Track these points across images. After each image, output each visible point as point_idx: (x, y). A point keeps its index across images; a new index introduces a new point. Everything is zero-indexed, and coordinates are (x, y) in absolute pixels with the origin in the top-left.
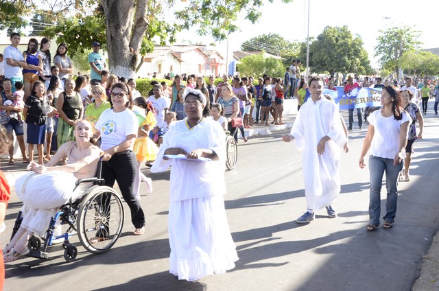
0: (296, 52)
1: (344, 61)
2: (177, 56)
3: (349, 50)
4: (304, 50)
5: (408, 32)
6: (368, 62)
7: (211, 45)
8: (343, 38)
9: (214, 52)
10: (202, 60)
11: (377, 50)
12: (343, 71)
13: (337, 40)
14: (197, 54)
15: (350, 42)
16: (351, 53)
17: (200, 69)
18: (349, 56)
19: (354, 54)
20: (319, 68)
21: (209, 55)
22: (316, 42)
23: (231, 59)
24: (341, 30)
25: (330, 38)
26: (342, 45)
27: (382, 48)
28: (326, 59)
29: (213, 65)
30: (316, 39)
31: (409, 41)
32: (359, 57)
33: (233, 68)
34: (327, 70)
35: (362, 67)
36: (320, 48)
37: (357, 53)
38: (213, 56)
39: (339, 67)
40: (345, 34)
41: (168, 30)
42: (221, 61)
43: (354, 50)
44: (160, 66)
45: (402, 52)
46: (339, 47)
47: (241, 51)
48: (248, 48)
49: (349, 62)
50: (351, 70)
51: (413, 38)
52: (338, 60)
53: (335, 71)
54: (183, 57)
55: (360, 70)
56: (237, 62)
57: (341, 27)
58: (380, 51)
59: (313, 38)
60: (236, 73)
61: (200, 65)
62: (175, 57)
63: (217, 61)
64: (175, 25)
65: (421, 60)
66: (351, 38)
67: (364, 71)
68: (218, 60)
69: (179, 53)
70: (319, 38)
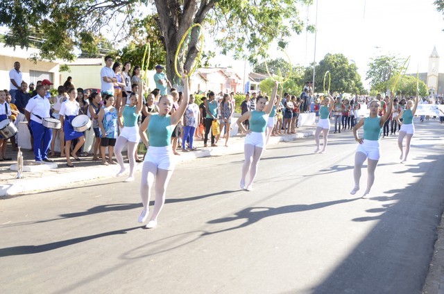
0: (301, 74)
1: (342, 83)
2: (203, 77)
3: (346, 74)
4: (308, 73)
5: (394, 59)
6: (361, 85)
7: (229, 67)
8: (342, 63)
9: (233, 74)
10: (223, 80)
11: (368, 74)
12: (339, 92)
13: (336, 65)
14: (220, 75)
15: (347, 67)
16: (348, 76)
18: (346, 78)
19: (350, 77)
21: (229, 76)
22: (318, 67)
23: (247, 80)
24: (339, 57)
25: (331, 64)
26: (340, 70)
27: (372, 72)
29: (232, 84)
30: (318, 64)
31: (395, 68)
32: (354, 80)
33: (248, 87)
35: (357, 88)
37: (352, 76)
38: (233, 77)
39: (337, 87)
40: (344, 61)
41: (204, 56)
42: (239, 81)
43: (349, 74)
45: (389, 75)
46: (338, 71)
47: (253, 72)
49: (346, 83)
50: (347, 91)
51: (399, 65)
52: (336, 82)
53: (334, 91)
54: (208, 77)
55: (355, 91)
56: (251, 82)
58: (371, 75)
60: (250, 91)
61: (222, 84)
62: (202, 77)
63: (236, 81)
65: (406, 83)
66: (347, 63)
67: (358, 92)
69: (206, 74)
70: (321, 63)
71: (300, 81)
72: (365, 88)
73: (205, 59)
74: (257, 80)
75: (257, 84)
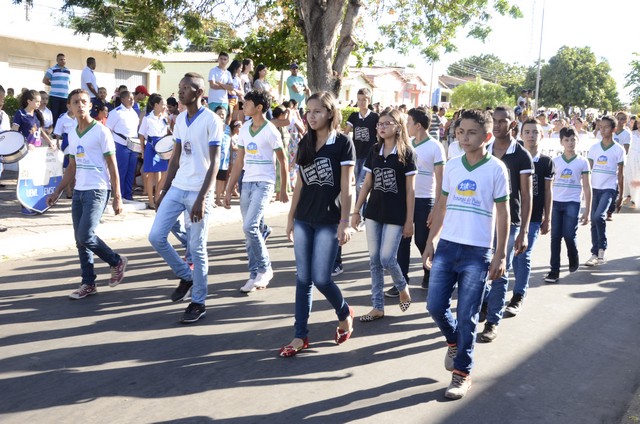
0: (519, 79)
1: (584, 93)
2: (369, 81)
3: (591, 78)
4: (531, 76)
6: (616, 95)
8: (584, 62)
9: (415, 76)
10: (399, 86)
11: (629, 78)
12: (580, 105)
13: (575, 64)
14: (394, 78)
15: (592, 68)
16: (594, 82)
17: (396, 98)
18: (590, 85)
19: (598, 84)
20: (549, 100)
21: (409, 80)
22: (547, 67)
23: (436, 86)
24: (581, 52)
25: (567, 62)
26: (581, 71)
27: (636, 75)
28: (560, 89)
29: (413, 93)
30: (547, 63)
32: (604, 88)
33: (437, 97)
34: (560, 102)
35: (608, 101)
36: (553, 74)
37: (601, 82)
38: (414, 81)
39: (576, 99)
40: (586, 56)
41: (367, 49)
42: (423, 88)
43: (598, 78)
44: (347, 92)
46: (578, 73)
47: (446, 74)
48: (455, 71)
49: (589, 93)
50: (592, 104)
52: (575, 91)
53: (571, 105)
54: (376, 82)
55: (604, 105)
56: (442, 90)
57: (582, 47)
58: (633, 81)
59: (543, 61)
61: (396, 93)
62: (367, 82)
63: (418, 88)
64: (376, 43)
66: (594, 62)
67: (610, 106)
68: (419, 86)
69: (372, 77)
70: (552, 61)
71: (519, 89)
72: (621, 102)
73: (368, 54)
74: (451, 87)
75: (451, 92)
